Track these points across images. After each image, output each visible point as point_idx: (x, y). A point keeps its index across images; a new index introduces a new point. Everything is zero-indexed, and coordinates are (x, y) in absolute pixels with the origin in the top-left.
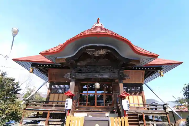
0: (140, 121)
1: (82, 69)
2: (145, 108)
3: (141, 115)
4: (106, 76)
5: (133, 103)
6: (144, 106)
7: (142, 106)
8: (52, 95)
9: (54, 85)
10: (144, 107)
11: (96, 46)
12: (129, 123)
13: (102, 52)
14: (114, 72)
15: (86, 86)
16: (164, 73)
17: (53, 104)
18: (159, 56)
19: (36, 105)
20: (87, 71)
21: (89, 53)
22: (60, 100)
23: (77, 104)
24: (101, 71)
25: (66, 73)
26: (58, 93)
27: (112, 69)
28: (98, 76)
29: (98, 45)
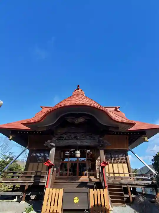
0: (125, 194)
1: (63, 136)
2: (131, 179)
3: (126, 186)
4: (86, 143)
5: (117, 172)
6: (130, 175)
7: (128, 176)
8: (31, 165)
9: (34, 153)
10: (130, 177)
12: (110, 196)
13: (81, 120)
14: (95, 139)
17: (32, 175)
18: (135, 123)
19: (13, 177)
20: (67, 138)
21: (69, 120)
22: (39, 170)
23: (57, 174)
24: (81, 138)
25: (46, 141)
26: (38, 162)
27: (92, 136)
28: (78, 143)
29: (77, 113)
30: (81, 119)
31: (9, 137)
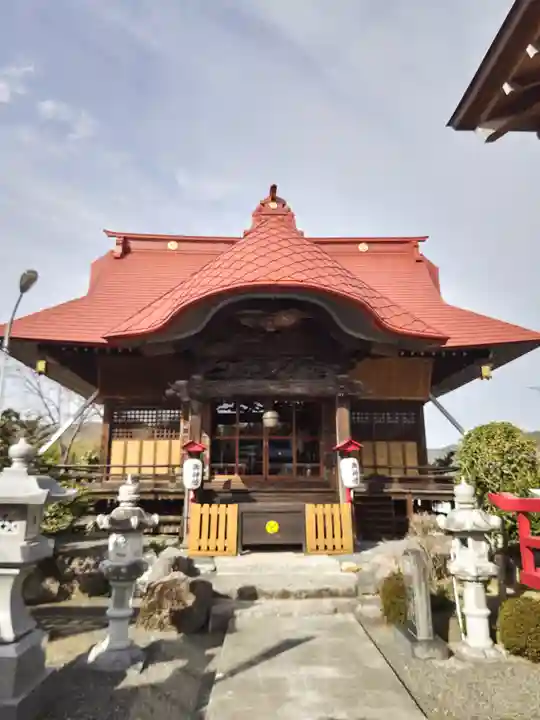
1: (222, 365)
4: (298, 389)
5: (385, 464)
11: (269, 300)
13: (286, 319)
14: (323, 376)
15: (226, 406)
16: (492, 369)
21: (244, 322)
24: (282, 373)
25: (174, 383)
28: (274, 388)
29: (273, 297)
30: (284, 318)
31: (33, 366)
